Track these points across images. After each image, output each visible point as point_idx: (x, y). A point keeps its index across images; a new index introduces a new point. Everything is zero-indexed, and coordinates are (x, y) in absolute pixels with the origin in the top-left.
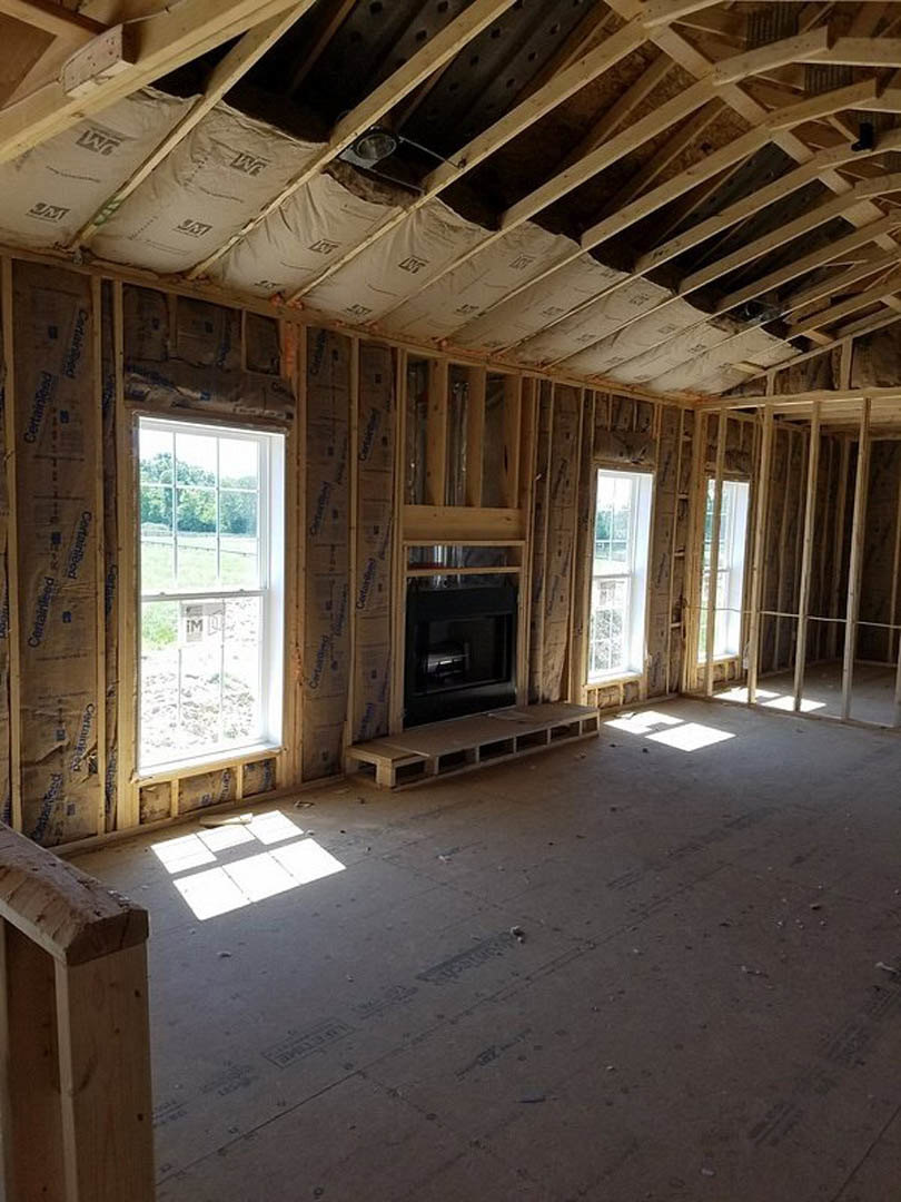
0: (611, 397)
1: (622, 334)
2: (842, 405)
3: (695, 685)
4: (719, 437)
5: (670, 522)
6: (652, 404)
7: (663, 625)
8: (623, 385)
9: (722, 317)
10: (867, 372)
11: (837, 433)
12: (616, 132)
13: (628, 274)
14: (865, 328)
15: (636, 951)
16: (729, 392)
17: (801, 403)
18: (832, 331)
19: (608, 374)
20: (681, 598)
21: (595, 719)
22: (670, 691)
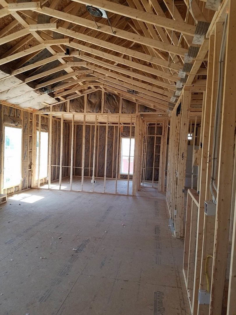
0: (8, 107)
1: (9, 90)
2: (68, 115)
3: (35, 185)
4: (39, 121)
5: (27, 142)
6: (20, 110)
7: (26, 170)
8: (12, 104)
9: (37, 90)
10: (73, 108)
11: (69, 122)
12: (4, 36)
13: (10, 75)
14: (72, 98)
15: (12, 260)
16: (41, 109)
17: (59, 114)
18: (65, 97)
19: (6, 101)
20: (31, 162)
21: (5, 197)
22: (28, 187)
